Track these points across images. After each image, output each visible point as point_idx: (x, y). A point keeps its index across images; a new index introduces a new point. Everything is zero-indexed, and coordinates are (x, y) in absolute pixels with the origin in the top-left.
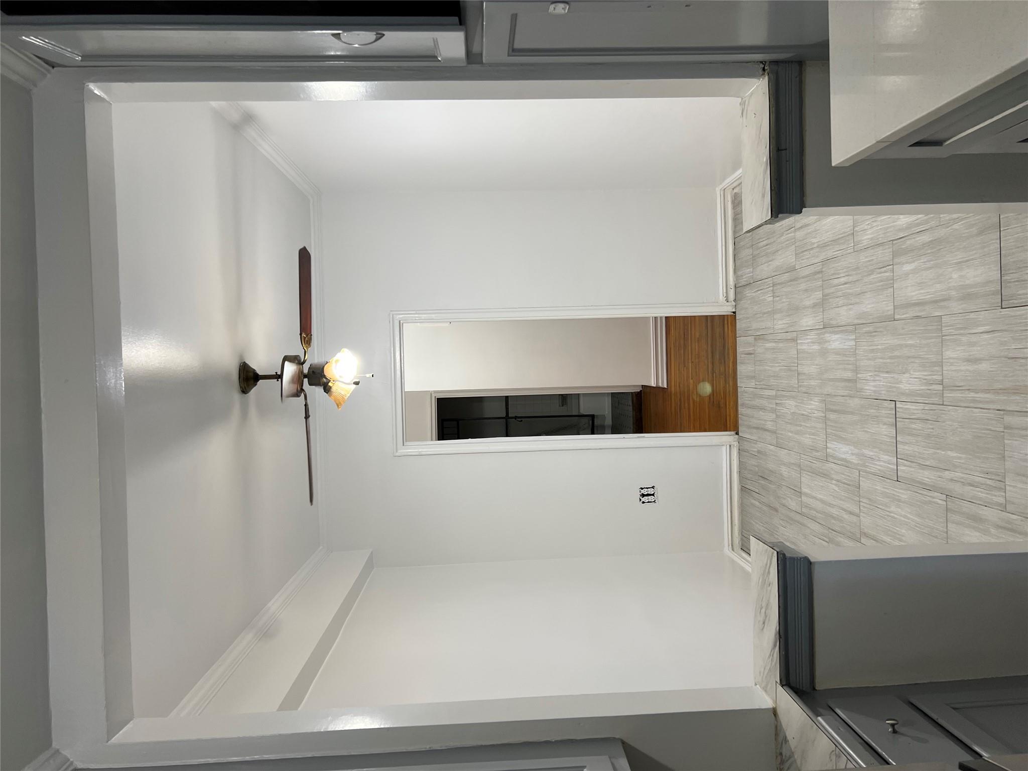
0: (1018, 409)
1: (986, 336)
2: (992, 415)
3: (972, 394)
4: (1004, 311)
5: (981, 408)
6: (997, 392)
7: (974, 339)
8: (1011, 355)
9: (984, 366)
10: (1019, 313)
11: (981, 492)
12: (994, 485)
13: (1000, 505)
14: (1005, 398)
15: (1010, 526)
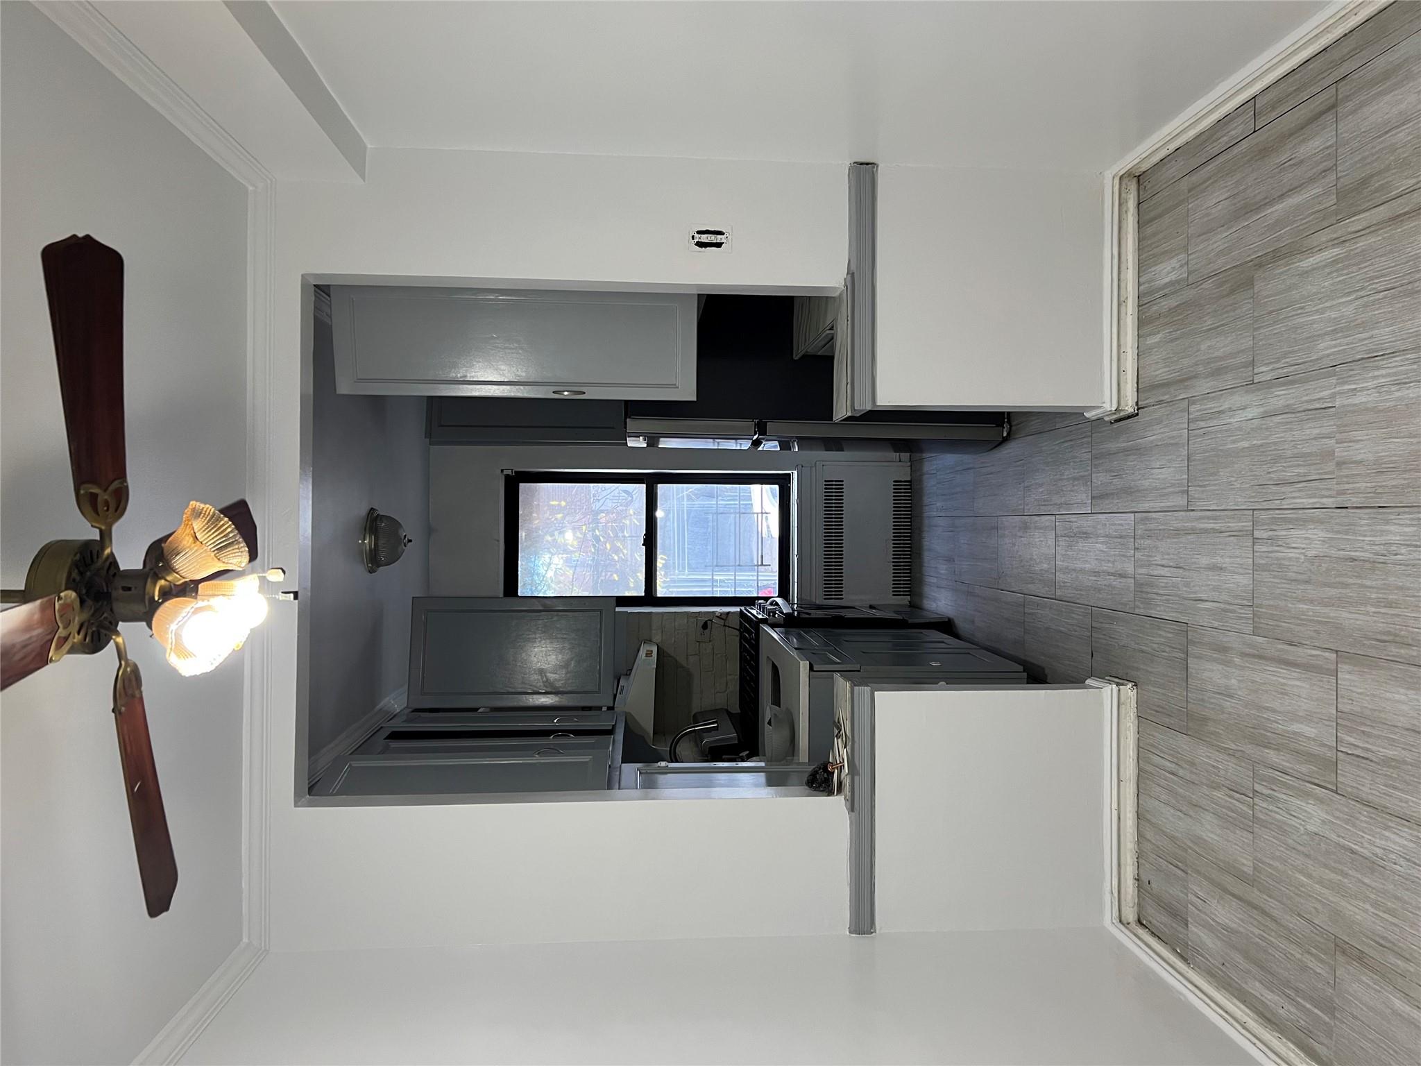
0: (1176, 514)
1: (1204, 596)
2: (1198, 504)
3: (1217, 526)
4: (1184, 619)
5: (1209, 510)
6: (1193, 531)
7: (1215, 595)
8: (1181, 571)
9: (1204, 561)
10: (1174, 614)
11: (1210, 408)
12: (1198, 423)
13: (1194, 403)
14: (1186, 525)
15: (1186, 384)
